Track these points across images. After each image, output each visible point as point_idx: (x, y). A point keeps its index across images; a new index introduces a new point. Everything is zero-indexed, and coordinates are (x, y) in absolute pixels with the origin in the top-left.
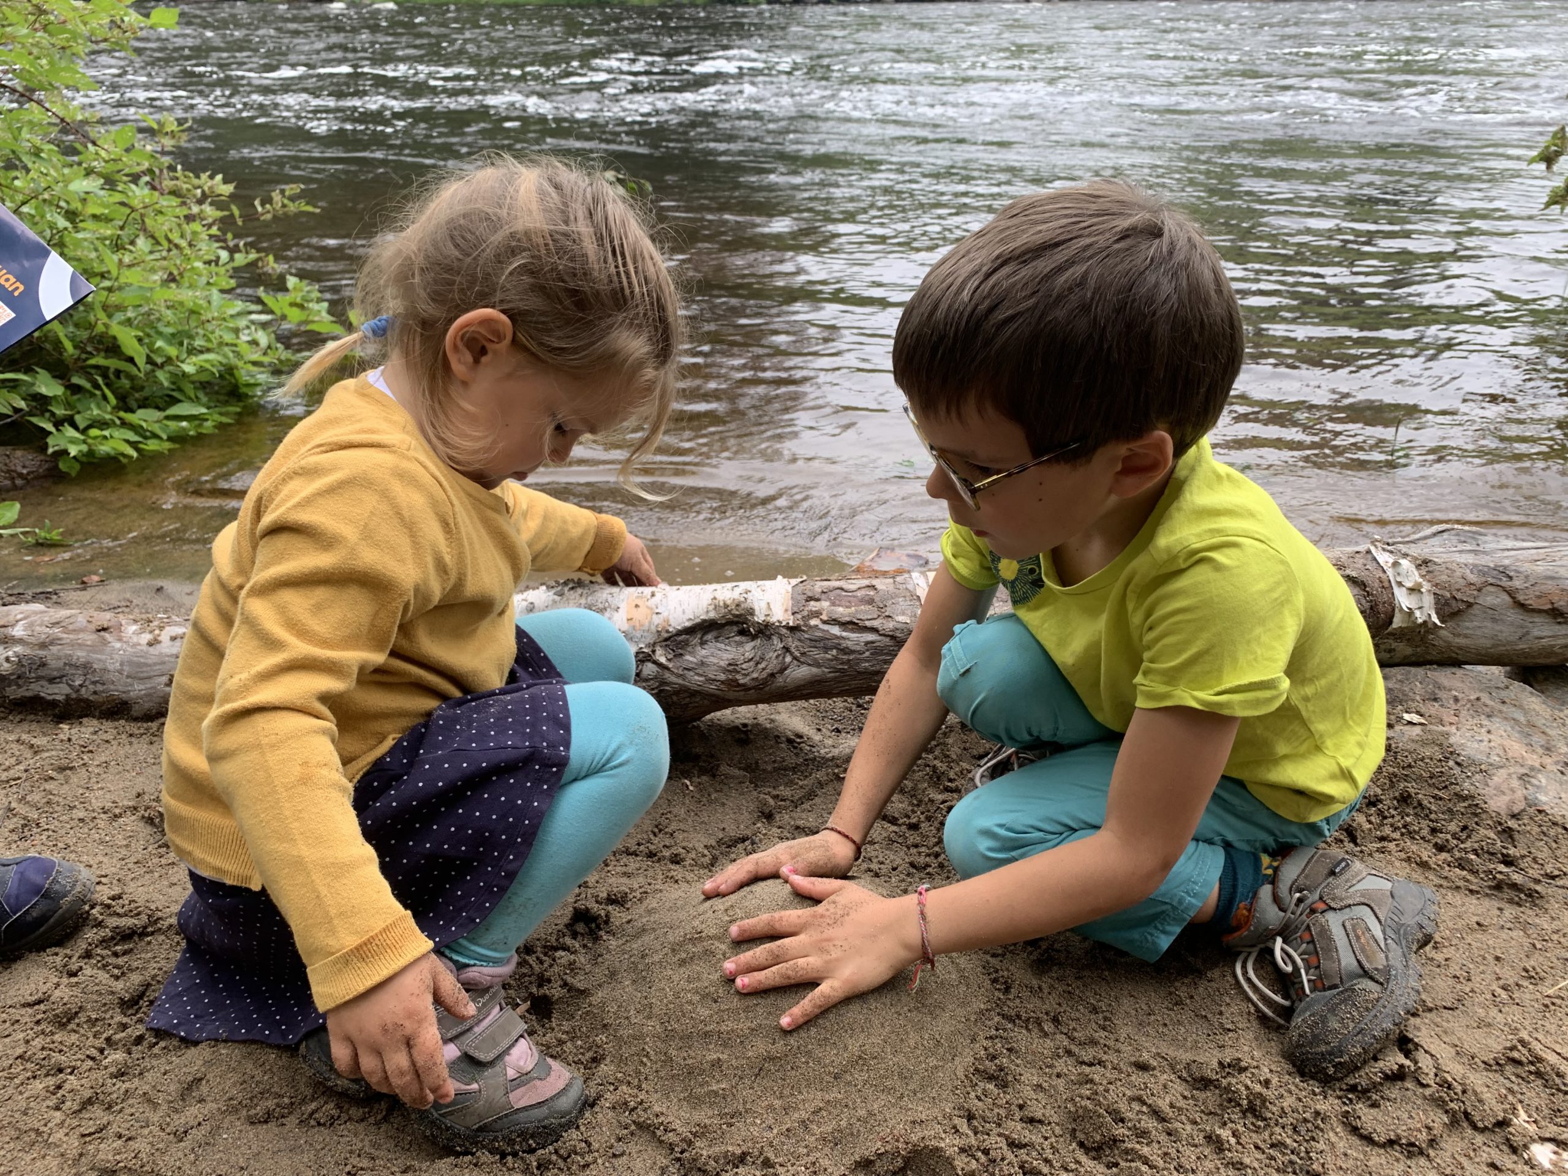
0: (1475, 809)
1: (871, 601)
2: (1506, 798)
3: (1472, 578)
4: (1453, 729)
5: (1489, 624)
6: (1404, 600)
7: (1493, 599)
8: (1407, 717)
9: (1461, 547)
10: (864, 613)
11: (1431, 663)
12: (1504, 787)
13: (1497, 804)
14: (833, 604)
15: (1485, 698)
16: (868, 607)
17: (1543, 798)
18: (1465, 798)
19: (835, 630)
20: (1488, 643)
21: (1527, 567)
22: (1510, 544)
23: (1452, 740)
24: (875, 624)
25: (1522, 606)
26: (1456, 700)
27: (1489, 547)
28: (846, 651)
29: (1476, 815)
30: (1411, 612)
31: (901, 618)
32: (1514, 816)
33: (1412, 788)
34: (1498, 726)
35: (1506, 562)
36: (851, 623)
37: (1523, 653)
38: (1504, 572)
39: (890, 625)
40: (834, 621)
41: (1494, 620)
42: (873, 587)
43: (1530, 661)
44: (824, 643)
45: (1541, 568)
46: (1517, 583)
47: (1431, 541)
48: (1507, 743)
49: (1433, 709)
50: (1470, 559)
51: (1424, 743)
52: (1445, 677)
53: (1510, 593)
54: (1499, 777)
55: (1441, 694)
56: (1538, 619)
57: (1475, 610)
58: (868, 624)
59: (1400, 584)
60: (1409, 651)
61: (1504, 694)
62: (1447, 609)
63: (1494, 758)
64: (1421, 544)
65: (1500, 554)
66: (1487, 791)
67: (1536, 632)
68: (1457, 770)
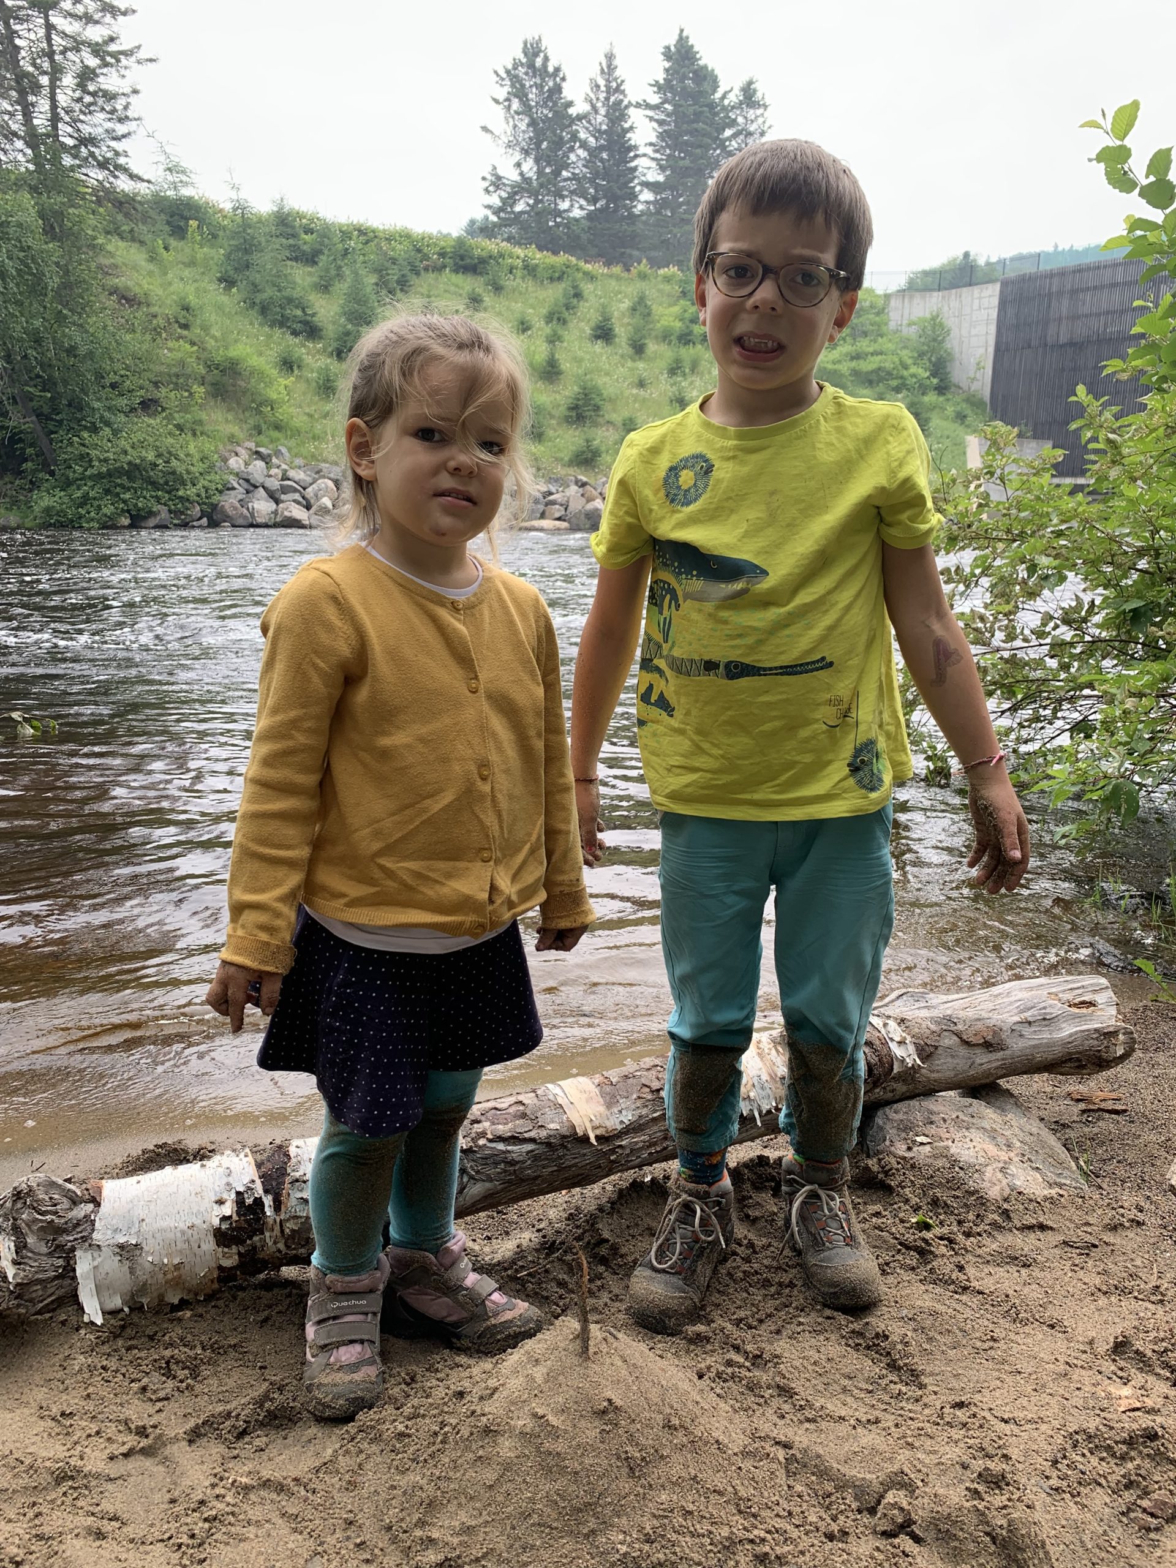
0: (982, 1201)
1: (524, 1116)
2: (997, 1188)
3: (933, 1027)
4: (950, 1143)
5: (949, 1060)
6: (898, 1051)
7: (949, 1041)
8: (919, 1139)
9: (917, 1005)
10: (520, 1127)
11: (919, 1095)
12: (994, 1180)
13: (994, 1193)
14: (493, 1123)
15: (962, 1116)
16: (521, 1121)
17: (1018, 1183)
18: (972, 1193)
19: (501, 1146)
20: (952, 1074)
21: (962, 1014)
22: (945, 998)
23: (952, 1151)
24: (532, 1134)
25: (966, 1043)
26: (945, 1120)
27: (934, 1002)
28: (513, 1163)
29: (983, 1204)
30: (903, 1061)
31: (552, 1126)
32: (1006, 1200)
33: (938, 1192)
34: (974, 1134)
35: (949, 1012)
36: (513, 1137)
37: (974, 1078)
38: (949, 1019)
39: (543, 1134)
40: (500, 1139)
41: (953, 1056)
42: (521, 1103)
43: (978, 1082)
44: (494, 1159)
45: (970, 1014)
46: (960, 1027)
47: (897, 1003)
48: (985, 1146)
49: (932, 1130)
50: (924, 1013)
51: (935, 1157)
52: (930, 1104)
53: (957, 1034)
54: (989, 1172)
55: (934, 1118)
56: (978, 1051)
57: (940, 1051)
58: (526, 1135)
59: (892, 1039)
60: (904, 1088)
61: (970, 1110)
62: (925, 1054)
63: (982, 1160)
64: (891, 1006)
65: (942, 1007)
66: (986, 1185)
67: (978, 1061)
68: (962, 1174)
